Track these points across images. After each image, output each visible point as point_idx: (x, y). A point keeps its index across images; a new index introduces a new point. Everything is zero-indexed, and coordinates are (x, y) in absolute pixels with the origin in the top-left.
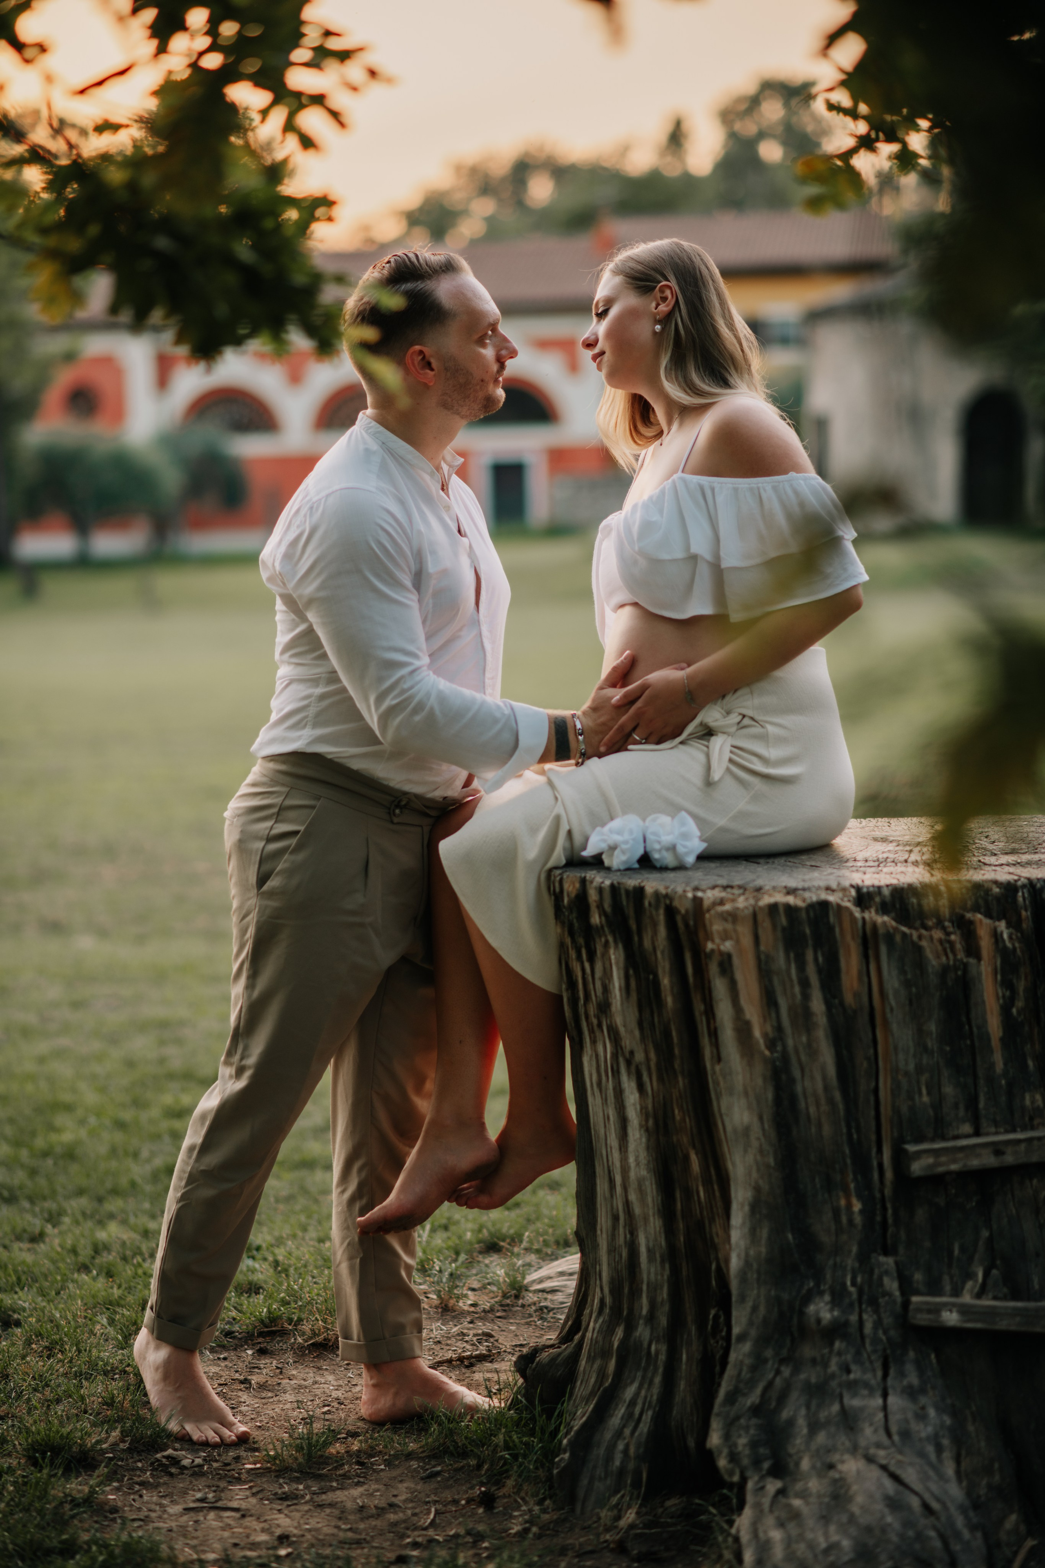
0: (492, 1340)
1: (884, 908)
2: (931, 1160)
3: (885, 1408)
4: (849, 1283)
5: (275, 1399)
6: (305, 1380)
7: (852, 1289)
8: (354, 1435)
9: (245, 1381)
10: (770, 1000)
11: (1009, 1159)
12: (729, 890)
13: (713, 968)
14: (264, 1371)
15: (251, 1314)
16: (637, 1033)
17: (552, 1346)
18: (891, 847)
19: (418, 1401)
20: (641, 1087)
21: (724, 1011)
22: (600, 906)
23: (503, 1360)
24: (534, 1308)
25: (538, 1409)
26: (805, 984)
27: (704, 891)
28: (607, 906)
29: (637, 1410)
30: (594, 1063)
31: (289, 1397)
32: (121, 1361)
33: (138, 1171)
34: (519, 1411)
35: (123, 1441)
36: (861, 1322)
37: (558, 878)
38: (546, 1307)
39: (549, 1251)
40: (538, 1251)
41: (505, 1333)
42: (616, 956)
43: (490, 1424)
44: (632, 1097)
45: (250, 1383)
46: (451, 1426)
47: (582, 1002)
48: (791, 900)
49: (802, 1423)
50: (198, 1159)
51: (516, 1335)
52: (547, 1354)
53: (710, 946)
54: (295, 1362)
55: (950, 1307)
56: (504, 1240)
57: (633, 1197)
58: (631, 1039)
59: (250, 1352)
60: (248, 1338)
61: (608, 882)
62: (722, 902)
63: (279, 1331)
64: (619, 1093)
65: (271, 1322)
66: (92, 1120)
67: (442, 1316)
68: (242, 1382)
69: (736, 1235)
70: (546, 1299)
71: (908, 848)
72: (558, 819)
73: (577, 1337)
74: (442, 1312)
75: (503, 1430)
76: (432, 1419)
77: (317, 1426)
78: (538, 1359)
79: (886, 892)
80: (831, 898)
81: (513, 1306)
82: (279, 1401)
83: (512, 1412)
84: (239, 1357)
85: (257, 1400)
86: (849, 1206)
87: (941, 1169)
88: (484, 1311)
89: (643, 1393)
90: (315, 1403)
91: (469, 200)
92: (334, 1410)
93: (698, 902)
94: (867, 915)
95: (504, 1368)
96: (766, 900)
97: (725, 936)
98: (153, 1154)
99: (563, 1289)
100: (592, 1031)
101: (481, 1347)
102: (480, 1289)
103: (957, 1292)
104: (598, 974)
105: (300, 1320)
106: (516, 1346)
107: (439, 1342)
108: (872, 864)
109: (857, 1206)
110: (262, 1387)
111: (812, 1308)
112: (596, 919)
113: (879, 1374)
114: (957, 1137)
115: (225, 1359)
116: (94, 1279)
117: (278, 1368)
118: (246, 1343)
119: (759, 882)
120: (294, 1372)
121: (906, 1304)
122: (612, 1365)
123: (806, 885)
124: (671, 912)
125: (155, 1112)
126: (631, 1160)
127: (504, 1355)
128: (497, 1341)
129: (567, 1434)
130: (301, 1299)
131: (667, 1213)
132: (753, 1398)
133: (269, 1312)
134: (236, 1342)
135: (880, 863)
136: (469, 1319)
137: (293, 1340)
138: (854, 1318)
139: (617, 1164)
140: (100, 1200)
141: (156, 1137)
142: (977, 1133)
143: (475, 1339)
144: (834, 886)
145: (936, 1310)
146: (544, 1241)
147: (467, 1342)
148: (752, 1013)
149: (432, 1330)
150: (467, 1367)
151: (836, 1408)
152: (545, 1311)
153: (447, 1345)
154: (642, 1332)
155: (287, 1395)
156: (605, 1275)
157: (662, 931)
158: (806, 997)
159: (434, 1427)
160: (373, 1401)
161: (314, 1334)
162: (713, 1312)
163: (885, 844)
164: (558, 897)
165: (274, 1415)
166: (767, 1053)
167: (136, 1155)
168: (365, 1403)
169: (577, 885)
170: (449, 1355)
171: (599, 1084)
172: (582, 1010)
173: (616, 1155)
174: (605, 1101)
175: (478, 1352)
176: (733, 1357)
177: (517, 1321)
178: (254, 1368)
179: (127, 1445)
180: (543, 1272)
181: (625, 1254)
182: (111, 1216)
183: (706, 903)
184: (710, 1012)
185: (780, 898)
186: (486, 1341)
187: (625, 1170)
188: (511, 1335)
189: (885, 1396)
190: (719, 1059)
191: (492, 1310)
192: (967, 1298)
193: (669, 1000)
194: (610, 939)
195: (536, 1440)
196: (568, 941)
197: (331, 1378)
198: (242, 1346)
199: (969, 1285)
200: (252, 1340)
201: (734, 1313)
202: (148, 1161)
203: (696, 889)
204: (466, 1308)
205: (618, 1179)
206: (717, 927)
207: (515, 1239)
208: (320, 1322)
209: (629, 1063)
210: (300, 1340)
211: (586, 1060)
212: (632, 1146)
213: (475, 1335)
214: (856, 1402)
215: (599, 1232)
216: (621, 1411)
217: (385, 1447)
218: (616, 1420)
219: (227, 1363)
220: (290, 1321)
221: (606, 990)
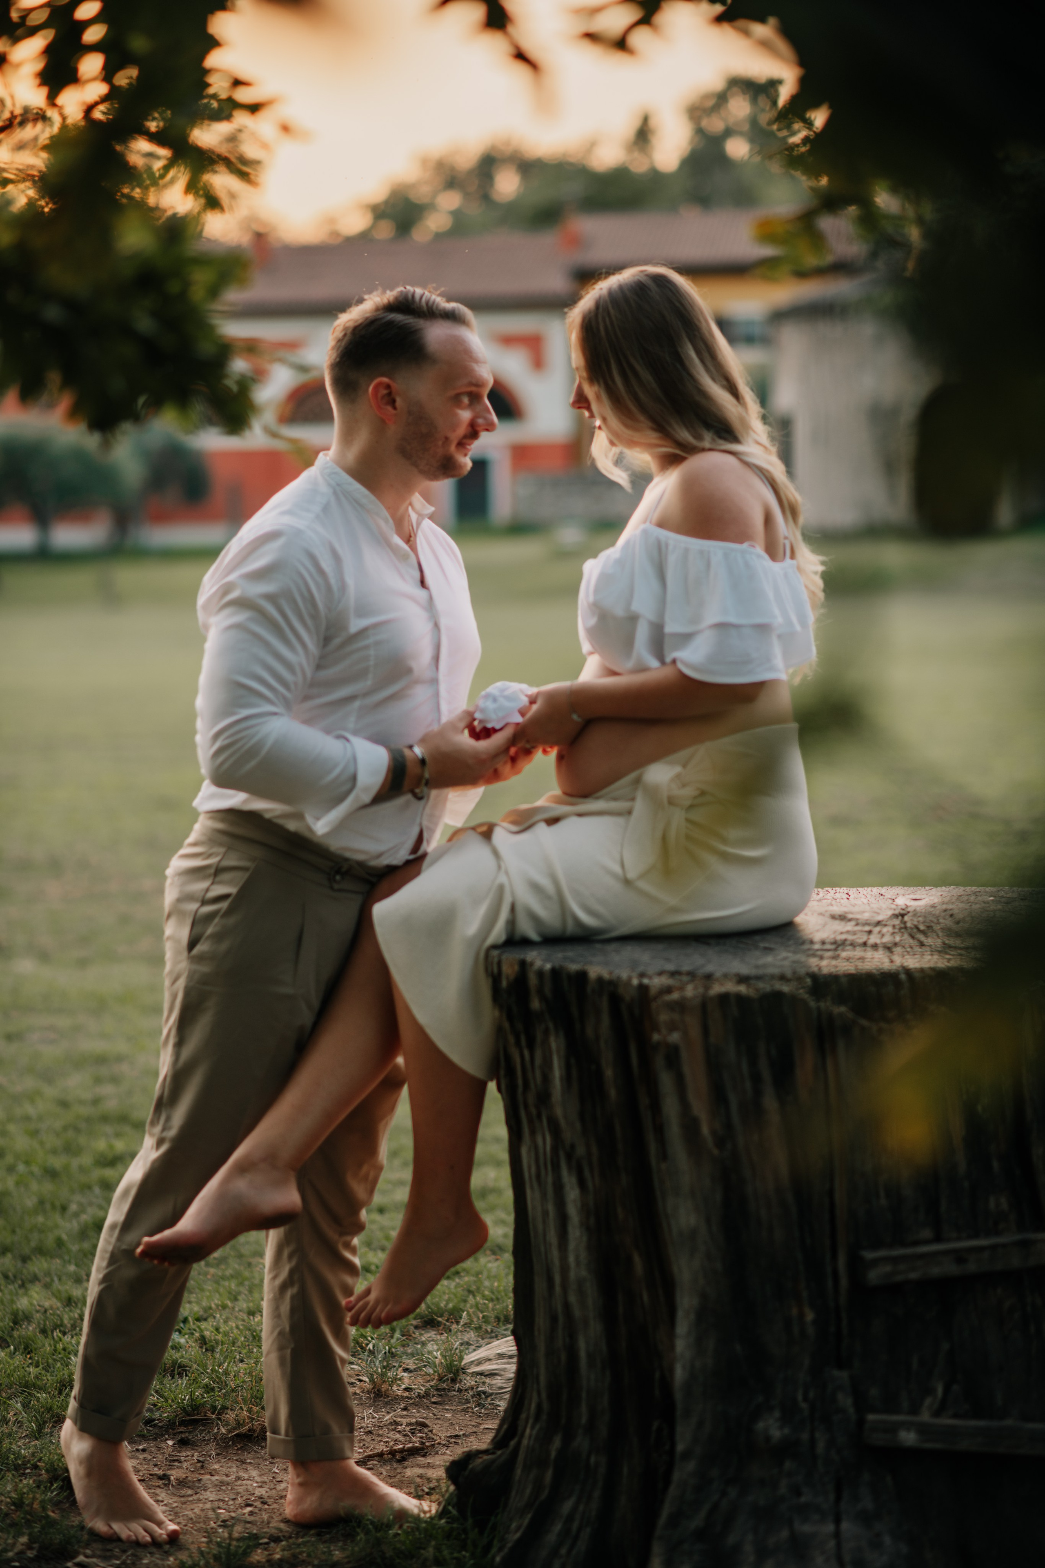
0: (426, 1430)
1: (841, 998)
2: (888, 1268)
3: (837, 1535)
4: (800, 1397)
5: (195, 1497)
6: (227, 1476)
7: (804, 1405)
8: (276, 1539)
9: (165, 1477)
10: (718, 1095)
11: (972, 1267)
12: (677, 977)
13: (659, 1061)
14: (185, 1465)
15: (173, 1401)
16: (578, 1125)
17: (485, 1452)
18: (850, 927)
19: (346, 1504)
20: (582, 1184)
21: (671, 1107)
22: (540, 991)
23: (437, 1453)
24: (471, 1393)
25: (470, 1521)
26: (756, 1079)
27: (650, 978)
28: (548, 991)
29: (575, 1526)
30: (533, 1154)
31: (211, 1495)
32: (33, 1455)
33: (67, 1227)
34: (451, 1520)
35: (30, 1548)
36: (813, 1441)
37: (496, 960)
38: (484, 1393)
39: (489, 1329)
40: (478, 1329)
41: (440, 1422)
42: (556, 1044)
43: (420, 1534)
44: (572, 1194)
45: (169, 1479)
46: (379, 1535)
47: (520, 1089)
48: (742, 989)
49: (748, 1548)
50: (119, 1239)
51: (452, 1424)
52: (480, 1460)
53: (656, 1037)
54: (217, 1455)
55: (907, 1426)
56: (441, 1316)
57: (573, 1299)
58: (571, 1133)
59: (170, 1443)
60: (169, 1428)
61: (548, 966)
62: (669, 990)
63: (202, 1420)
64: (559, 1188)
65: (194, 1410)
66: (21, 1168)
67: (374, 1401)
68: (161, 1478)
69: (680, 1345)
70: (484, 1383)
71: (867, 928)
72: (501, 889)
73: (513, 1443)
74: (375, 1397)
75: (433, 1543)
76: (359, 1526)
77: (238, 1529)
78: (471, 1466)
79: (844, 980)
80: (786, 988)
81: (449, 1390)
82: (199, 1500)
83: (443, 1521)
84: (159, 1448)
85: (175, 1499)
86: (801, 1316)
87: (900, 1278)
88: (419, 1396)
89: (581, 1508)
90: (237, 1502)
91: (435, 194)
92: (256, 1510)
93: (643, 989)
94: (822, 1005)
95: (438, 1463)
96: (717, 989)
97: (672, 1027)
98: (82, 1209)
99: (502, 1373)
100: (531, 1122)
101: (414, 1439)
102: (415, 1370)
103: (915, 1410)
104: (538, 1061)
105: (224, 1408)
106: (451, 1437)
107: (370, 1432)
108: (828, 946)
109: (810, 1316)
110: (182, 1483)
111: (760, 1425)
112: (536, 1004)
113: (832, 1497)
114: (917, 1243)
115: (144, 1450)
116: (12, 1355)
117: (199, 1461)
118: (167, 1432)
119: (709, 968)
120: (216, 1466)
121: (861, 1422)
122: (549, 1475)
123: (760, 972)
124: (615, 999)
125: (86, 1160)
126: (571, 1259)
127: (438, 1448)
128: (431, 1431)
129: (500, 1549)
130: (226, 1385)
131: (608, 1316)
132: (697, 1522)
133: (191, 1399)
134: (156, 1430)
135: (839, 945)
136: (402, 1406)
137: (216, 1431)
138: (805, 1436)
139: (557, 1262)
140: (25, 1259)
141: (86, 1187)
142: (938, 1239)
143: (408, 1429)
144: (789, 974)
145: (894, 1428)
146: (484, 1317)
147: (399, 1432)
148: (700, 1109)
149: (364, 1418)
150: (399, 1461)
151: (785, 1534)
152: (483, 1396)
153: (379, 1435)
154: (581, 1442)
155: (208, 1493)
156: (542, 1379)
157: (606, 1020)
158: (758, 1093)
159: (361, 1536)
160: (299, 1501)
161: (239, 1424)
162: (655, 1425)
163: (843, 923)
164: (495, 979)
165: (193, 1516)
166: (716, 1152)
167: (64, 1209)
168: (290, 1503)
169: (516, 968)
170: (381, 1447)
171: (538, 1176)
172: (520, 1098)
173: (555, 1253)
174: (544, 1195)
175: (410, 1445)
176: (676, 1476)
177: (454, 1408)
178: (174, 1461)
179: (35, 1552)
180: (481, 1353)
181: (563, 1357)
182: (35, 1279)
183: (653, 991)
184: (656, 1106)
185: (730, 987)
186: (420, 1431)
187: (565, 1269)
188: (447, 1424)
189: (838, 1521)
190: (664, 1156)
191: (427, 1395)
192: (925, 1417)
193: (613, 1093)
194: (551, 1025)
195: (468, 1555)
196: (507, 1025)
197: (254, 1473)
198: (163, 1435)
199: (928, 1401)
200: (174, 1429)
201: (679, 1429)
202: (76, 1215)
203: (642, 975)
204: (399, 1393)
205: (557, 1279)
206: (663, 1017)
207: (454, 1315)
208: (245, 1413)
209: (569, 1156)
210: (223, 1430)
211: (524, 1151)
212: (572, 1246)
213: (408, 1424)
214: (807, 1528)
215: (536, 1333)
216: (558, 1527)
217: (309, 1555)
218: (552, 1536)
219: (145, 1455)
220: (214, 1408)
221: (546, 1079)
